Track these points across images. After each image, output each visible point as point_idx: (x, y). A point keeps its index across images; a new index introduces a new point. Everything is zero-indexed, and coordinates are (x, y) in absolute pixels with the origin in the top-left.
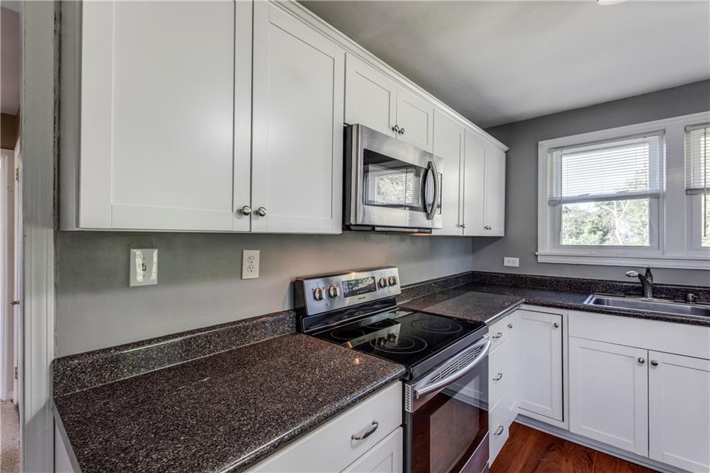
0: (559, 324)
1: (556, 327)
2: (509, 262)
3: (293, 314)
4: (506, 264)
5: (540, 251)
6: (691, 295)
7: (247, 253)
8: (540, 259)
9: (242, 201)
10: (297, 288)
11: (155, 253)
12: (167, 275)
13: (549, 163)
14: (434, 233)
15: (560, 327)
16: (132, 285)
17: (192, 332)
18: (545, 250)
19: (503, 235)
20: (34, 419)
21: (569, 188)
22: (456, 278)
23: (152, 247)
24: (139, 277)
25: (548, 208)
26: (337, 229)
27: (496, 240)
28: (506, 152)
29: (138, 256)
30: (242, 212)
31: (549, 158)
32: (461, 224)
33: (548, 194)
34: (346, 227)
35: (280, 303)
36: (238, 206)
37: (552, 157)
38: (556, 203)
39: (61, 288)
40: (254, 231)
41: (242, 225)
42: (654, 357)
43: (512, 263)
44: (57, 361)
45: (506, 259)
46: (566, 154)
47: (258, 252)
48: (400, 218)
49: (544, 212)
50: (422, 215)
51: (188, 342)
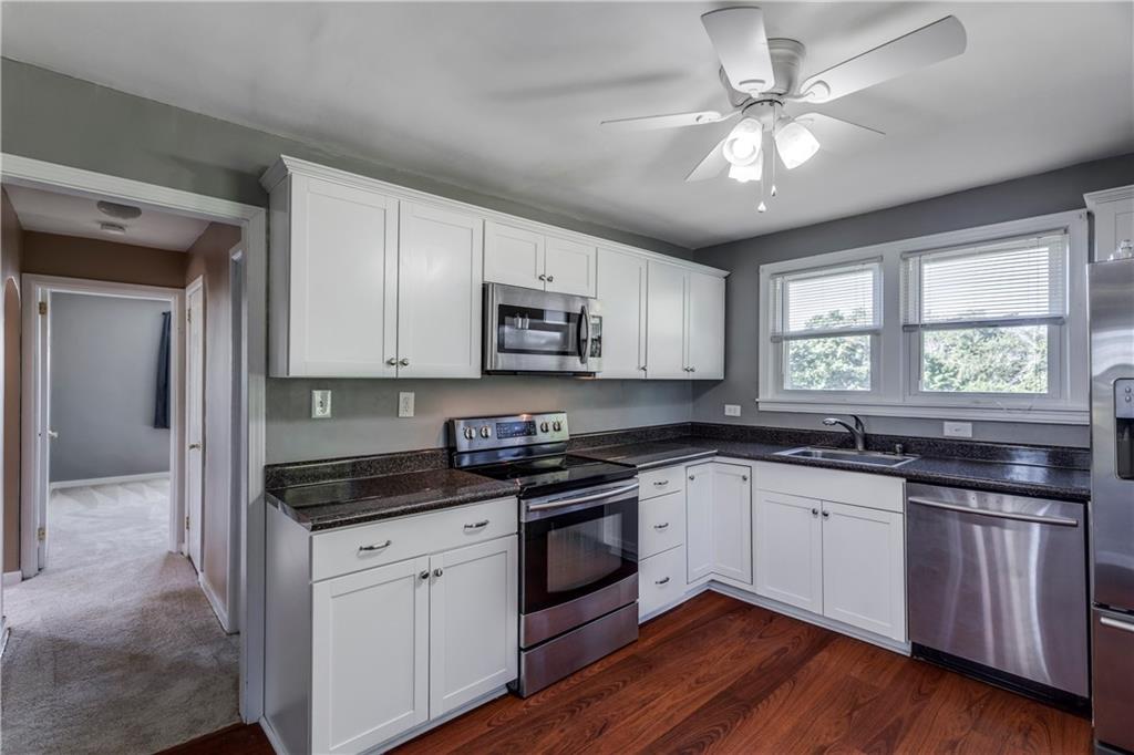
0: (748, 475)
1: (745, 479)
2: (730, 410)
3: (445, 452)
4: (727, 413)
5: (761, 398)
6: (898, 446)
7: (403, 395)
8: (761, 407)
9: (390, 354)
10: (449, 428)
11: (330, 392)
12: (338, 411)
13: (771, 291)
14: (598, 376)
15: (749, 480)
16: (314, 416)
17: (357, 457)
18: (767, 396)
19: (722, 378)
20: (254, 503)
21: (796, 323)
22: (663, 429)
23: (327, 389)
24: (318, 412)
25: (771, 346)
26: (477, 374)
27: (714, 385)
28: (726, 278)
29: (317, 395)
30: (390, 363)
31: (772, 285)
32: (642, 365)
33: (771, 328)
34: (485, 371)
35: (436, 442)
36: (387, 358)
37: (775, 284)
38: (779, 339)
39: (269, 417)
40: (400, 376)
41: (391, 372)
42: (827, 507)
43: (733, 411)
44: (267, 467)
45: (727, 407)
46: (793, 280)
47: (413, 394)
48: (550, 363)
49: (766, 350)
50: (576, 359)
51: (354, 465)
